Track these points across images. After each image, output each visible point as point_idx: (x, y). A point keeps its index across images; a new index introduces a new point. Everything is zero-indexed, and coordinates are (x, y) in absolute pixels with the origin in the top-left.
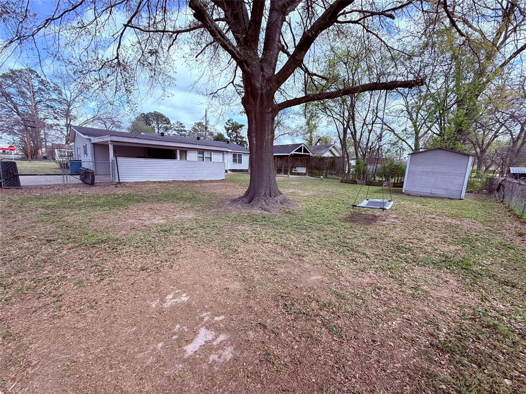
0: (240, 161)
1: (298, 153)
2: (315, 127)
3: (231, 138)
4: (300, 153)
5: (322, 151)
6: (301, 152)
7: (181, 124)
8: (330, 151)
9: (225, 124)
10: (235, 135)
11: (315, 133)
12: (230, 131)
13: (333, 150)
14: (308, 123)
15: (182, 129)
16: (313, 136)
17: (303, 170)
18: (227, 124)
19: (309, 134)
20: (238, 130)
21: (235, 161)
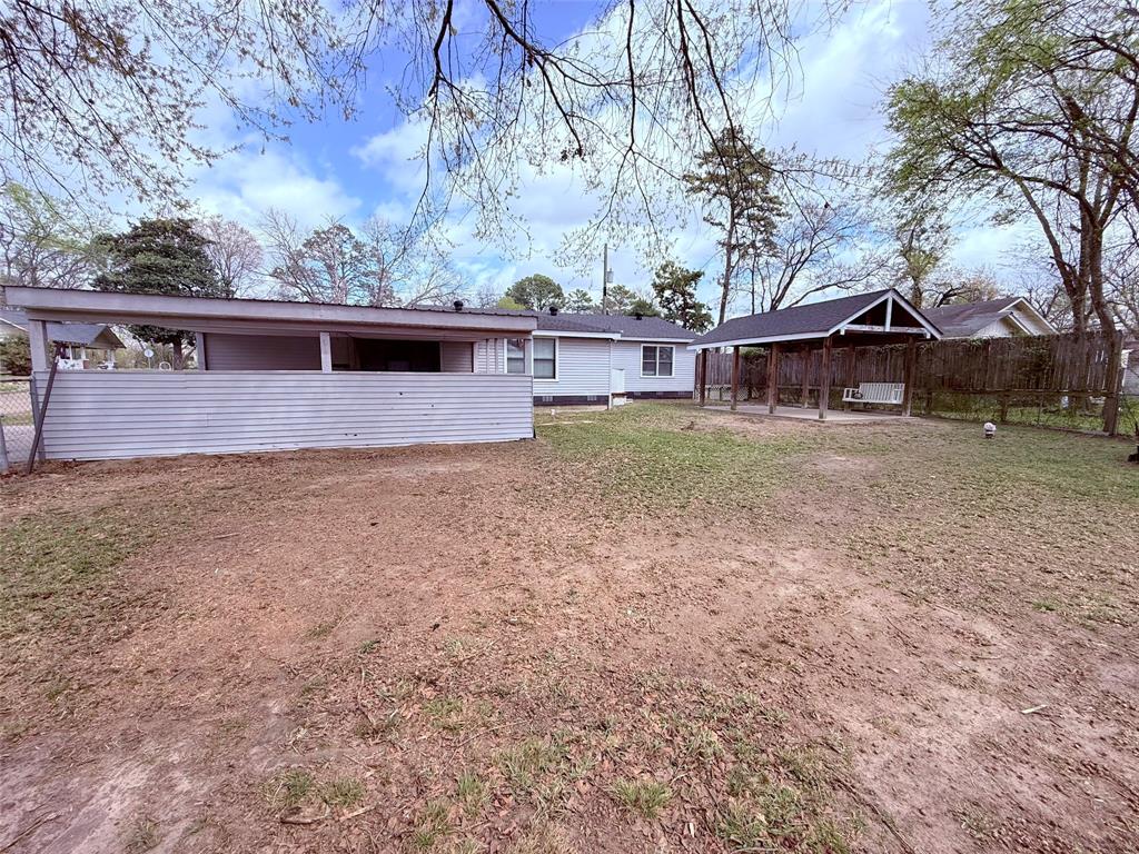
0: (667, 368)
1: (866, 328)
2: (932, 258)
3: (670, 309)
4: (878, 329)
5: (970, 324)
6: (883, 323)
7: (585, 295)
8: (1006, 321)
9: (655, 277)
10: (681, 302)
11: (931, 279)
12: (667, 293)
13: (1017, 317)
14: (906, 252)
15: (586, 304)
16: (923, 285)
17: (893, 394)
18: (658, 276)
19: (910, 282)
20: (690, 290)
21: (648, 367)
